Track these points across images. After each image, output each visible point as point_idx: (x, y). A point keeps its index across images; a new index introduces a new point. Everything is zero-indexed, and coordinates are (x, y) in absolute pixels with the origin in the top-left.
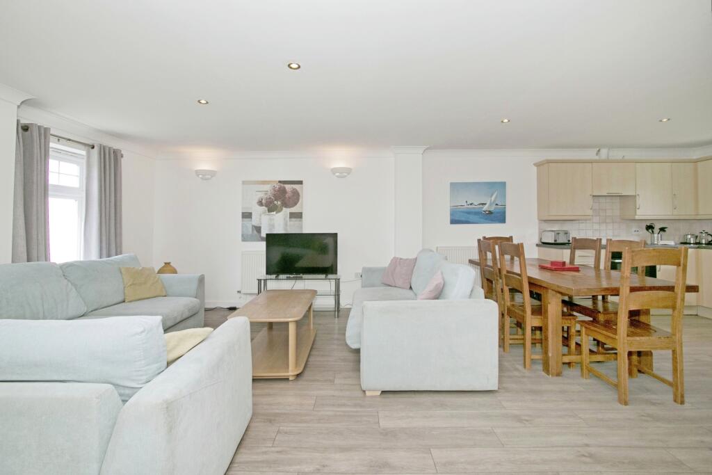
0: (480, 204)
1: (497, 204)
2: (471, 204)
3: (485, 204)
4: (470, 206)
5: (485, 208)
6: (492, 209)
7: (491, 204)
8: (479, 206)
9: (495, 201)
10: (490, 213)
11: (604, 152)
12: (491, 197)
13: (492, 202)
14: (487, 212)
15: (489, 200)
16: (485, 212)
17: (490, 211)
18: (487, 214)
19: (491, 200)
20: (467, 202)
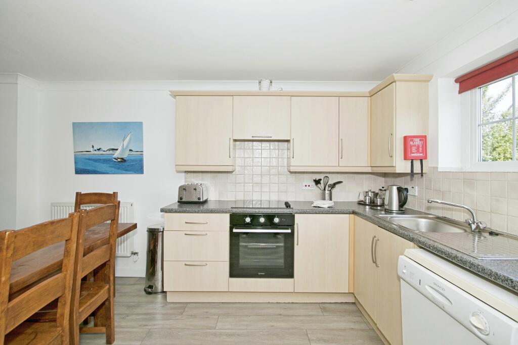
0: (110, 150)
1: (130, 150)
2: (99, 150)
3: (117, 150)
4: (97, 152)
5: (117, 154)
6: (125, 156)
7: (123, 150)
8: (108, 152)
9: (127, 146)
10: (123, 160)
11: (266, 83)
12: (124, 140)
13: (125, 147)
14: (119, 160)
15: (122, 145)
16: (117, 159)
17: (122, 159)
18: (119, 162)
19: (123, 144)
20: (93, 147)
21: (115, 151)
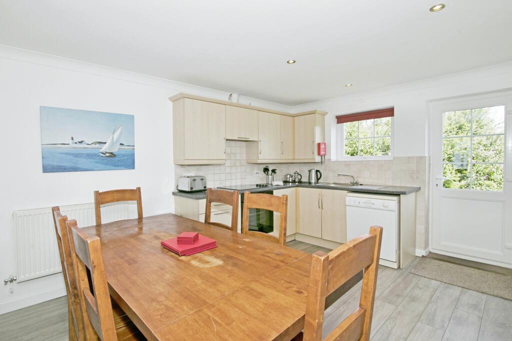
0: (95, 143)
1: (121, 144)
2: (81, 142)
3: (105, 143)
4: (79, 145)
5: (104, 148)
6: (115, 150)
7: (113, 144)
8: (93, 146)
9: (117, 140)
10: (112, 155)
11: (235, 97)
12: (113, 134)
13: (115, 140)
14: (107, 155)
15: (111, 138)
16: (104, 154)
17: (111, 153)
18: (107, 157)
19: (113, 138)
20: (72, 139)
21: (102, 145)
